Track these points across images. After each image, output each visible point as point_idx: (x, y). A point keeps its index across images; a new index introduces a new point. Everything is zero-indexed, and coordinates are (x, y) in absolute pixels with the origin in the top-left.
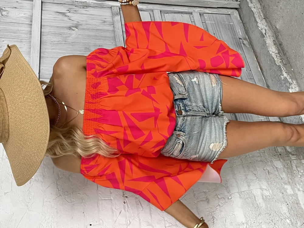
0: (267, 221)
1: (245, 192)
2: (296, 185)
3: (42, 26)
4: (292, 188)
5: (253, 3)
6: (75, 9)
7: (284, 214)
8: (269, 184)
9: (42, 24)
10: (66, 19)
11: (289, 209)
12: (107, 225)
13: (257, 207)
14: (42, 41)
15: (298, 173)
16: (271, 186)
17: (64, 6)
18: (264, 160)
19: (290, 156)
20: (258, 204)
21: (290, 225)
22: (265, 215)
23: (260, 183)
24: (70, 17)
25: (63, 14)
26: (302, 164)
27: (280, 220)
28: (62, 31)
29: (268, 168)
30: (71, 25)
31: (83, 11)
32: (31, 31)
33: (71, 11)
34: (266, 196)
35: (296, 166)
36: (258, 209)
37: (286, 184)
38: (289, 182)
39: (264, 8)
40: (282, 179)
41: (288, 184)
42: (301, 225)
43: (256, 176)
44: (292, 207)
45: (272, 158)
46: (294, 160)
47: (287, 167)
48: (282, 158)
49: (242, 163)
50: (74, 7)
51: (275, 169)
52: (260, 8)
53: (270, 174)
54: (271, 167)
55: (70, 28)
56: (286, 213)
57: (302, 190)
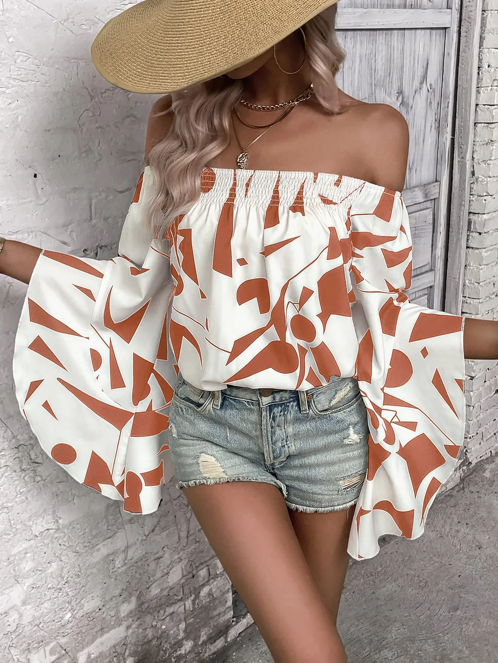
0: (65, 570)
1: (119, 515)
2: (137, 621)
3: (403, 31)
4: (131, 612)
5: (455, 472)
6: (433, 103)
7: (81, 606)
8: (136, 563)
9: (406, 31)
10: (416, 83)
11: (91, 613)
12: (37, 215)
13: (91, 546)
14: (375, 32)
15: (160, 620)
16: (132, 568)
17: (439, 78)
18: (181, 545)
19: (191, 596)
20: (98, 547)
21: (59, 623)
22: (77, 565)
23: (138, 543)
24: (420, 92)
25: (424, 77)
26: (178, 624)
27: (68, 600)
28: (395, 77)
29: (167, 555)
30: (406, 94)
31: (431, 118)
32: (393, 8)
33: (429, 94)
34: (114, 562)
35: (173, 613)
36: (87, 548)
37: (139, 598)
38: (143, 604)
39: (448, 495)
40: (148, 588)
41: (139, 602)
42: (61, 644)
43: (151, 534)
44: (95, 620)
45: (187, 560)
46: (183, 606)
47: (171, 594)
48: (187, 580)
49: (175, 500)
50: (437, 99)
51: (165, 571)
52: (446, 488)
53: (156, 561)
54: (169, 562)
55: (400, 92)
56: (82, 609)
57: (128, 635)
